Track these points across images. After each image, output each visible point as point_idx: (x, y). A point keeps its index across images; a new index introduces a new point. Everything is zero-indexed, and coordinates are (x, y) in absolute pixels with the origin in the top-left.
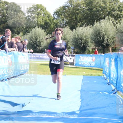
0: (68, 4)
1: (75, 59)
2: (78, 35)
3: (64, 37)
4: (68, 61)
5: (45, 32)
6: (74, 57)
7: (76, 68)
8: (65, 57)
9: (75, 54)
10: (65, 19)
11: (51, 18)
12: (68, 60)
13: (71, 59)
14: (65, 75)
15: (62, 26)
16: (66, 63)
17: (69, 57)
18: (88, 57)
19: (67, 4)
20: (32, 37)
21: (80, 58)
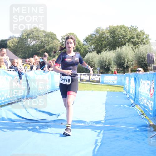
0: (95, 33)
1: (100, 78)
2: (103, 58)
3: (91, 60)
4: (95, 80)
6: (100, 77)
7: (102, 85)
8: (93, 76)
9: (100, 74)
10: (92, 45)
11: (81, 44)
14: (93, 91)
15: (90, 51)
16: (93, 81)
17: (96, 76)
18: (111, 76)
21: (105, 77)
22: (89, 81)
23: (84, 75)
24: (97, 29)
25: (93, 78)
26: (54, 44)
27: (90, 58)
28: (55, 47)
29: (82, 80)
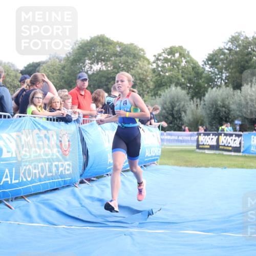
0: (229, 45)
1: (242, 142)
3: (221, 104)
4: (229, 145)
5: (188, 94)
6: (240, 138)
7: (245, 156)
8: (225, 137)
9: (241, 133)
10: (223, 71)
11: (198, 70)
12: (229, 143)
13: (235, 140)
14: (225, 168)
15: (219, 84)
16: (225, 148)
17: (231, 138)
19: (227, 44)
20: (166, 104)
21: (252, 139)
22: (216, 147)
23: (205, 134)
24: (233, 37)
25: (225, 142)
26: (140, 71)
27: (219, 98)
28: (141, 76)
29: (200, 146)
